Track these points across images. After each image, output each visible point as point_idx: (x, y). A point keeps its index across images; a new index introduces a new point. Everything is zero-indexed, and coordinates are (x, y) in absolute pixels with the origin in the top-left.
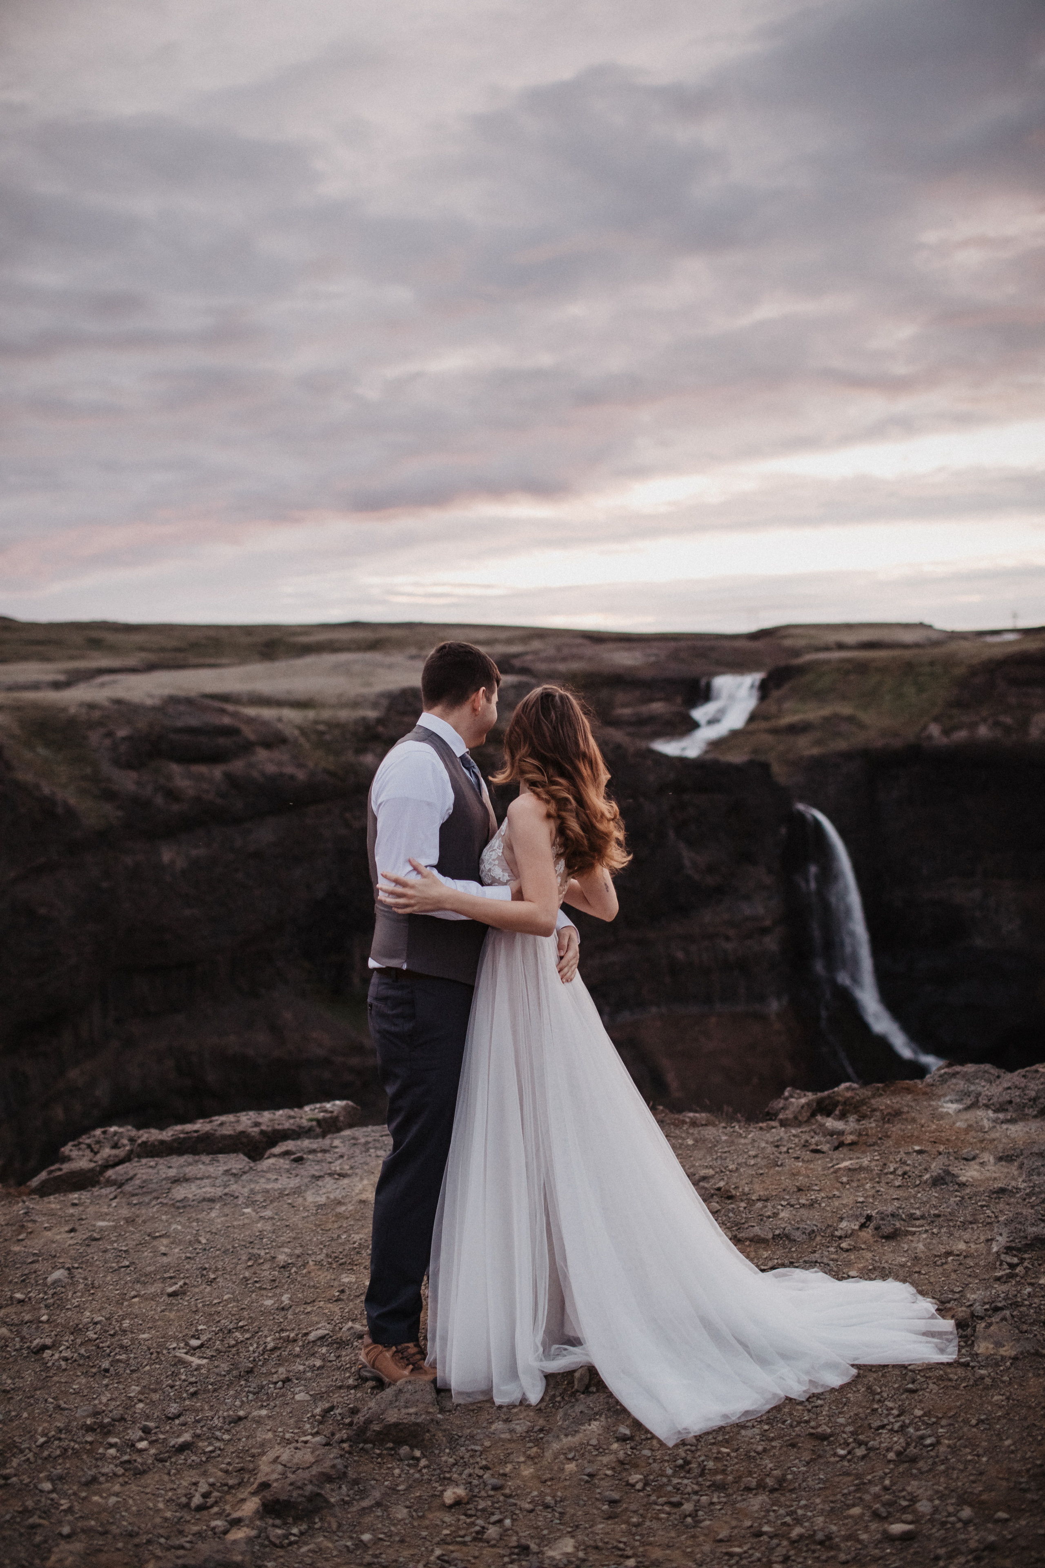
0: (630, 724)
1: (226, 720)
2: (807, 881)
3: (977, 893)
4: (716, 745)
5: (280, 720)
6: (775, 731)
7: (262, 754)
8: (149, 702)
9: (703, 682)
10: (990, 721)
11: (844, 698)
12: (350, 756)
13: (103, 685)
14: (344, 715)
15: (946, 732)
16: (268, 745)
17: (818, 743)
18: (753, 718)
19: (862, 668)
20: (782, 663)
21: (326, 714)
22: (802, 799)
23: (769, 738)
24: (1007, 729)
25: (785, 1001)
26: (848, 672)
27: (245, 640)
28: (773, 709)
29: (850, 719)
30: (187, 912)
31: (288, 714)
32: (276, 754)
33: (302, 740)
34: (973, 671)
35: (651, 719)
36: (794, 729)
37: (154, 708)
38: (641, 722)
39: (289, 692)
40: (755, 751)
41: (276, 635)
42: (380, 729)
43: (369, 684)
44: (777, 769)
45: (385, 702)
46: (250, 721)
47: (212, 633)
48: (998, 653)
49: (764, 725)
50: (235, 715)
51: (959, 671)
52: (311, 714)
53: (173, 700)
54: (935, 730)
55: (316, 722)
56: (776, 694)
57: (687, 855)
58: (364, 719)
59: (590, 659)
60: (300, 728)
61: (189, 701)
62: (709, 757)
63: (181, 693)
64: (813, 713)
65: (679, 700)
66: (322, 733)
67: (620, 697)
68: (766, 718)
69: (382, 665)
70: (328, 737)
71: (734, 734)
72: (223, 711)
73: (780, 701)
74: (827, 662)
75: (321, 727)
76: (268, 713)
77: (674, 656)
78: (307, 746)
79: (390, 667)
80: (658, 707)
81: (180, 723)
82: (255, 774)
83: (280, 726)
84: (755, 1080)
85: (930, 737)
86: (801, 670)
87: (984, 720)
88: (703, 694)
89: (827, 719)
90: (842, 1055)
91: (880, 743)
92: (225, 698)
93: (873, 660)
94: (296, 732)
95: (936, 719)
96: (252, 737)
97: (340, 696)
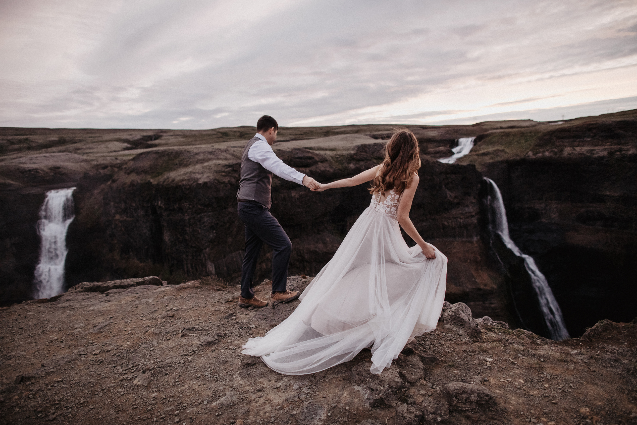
0: (433, 154)
1: (310, 155)
2: (487, 201)
3: (543, 205)
4: (459, 159)
5: (325, 154)
6: (478, 155)
7: (320, 164)
8: (288, 150)
9: (456, 140)
10: (550, 150)
11: (501, 144)
12: (346, 165)
13: (276, 145)
14: (344, 153)
15: (534, 154)
16: (322, 162)
17: (492, 158)
18: (471, 151)
19: (507, 135)
20: (482, 134)
21: (339, 153)
22: (486, 176)
23: (476, 157)
24: (555, 153)
25: (478, 238)
26: (502, 136)
27: (321, 131)
28: (478, 148)
29: (503, 151)
30: (299, 210)
31: (328, 153)
32: (324, 164)
33: (332, 160)
34: (545, 135)
35: (439, 152)
36: (484, 154)
37: (289, 152)
38: (436, 153)
39: (329, 146)
40: (471, 161)
41: (329, 129)
42: (355, 156)
43: (353, 143)
44: (477, 166)
45: (356, 149)
46: (317, 155)
47: (311, 129)
48: (552, 128)
49: (475, 153)
50: (312, 153)
51: (539, 135)
52: (335, 153)
53: (295, 149)
54: (530, 154)
55: (336, 155)
56: (479, 143)
57: (449, 193)
58: (350, 154)
59: (421, 134)
60: (332, 157)
61: (299, 150)
62: (456, 163)
63: (297, 147)
64: (490, 149)
65: (448, 146)
66: (338, 158)
67: (430, 145)
68: (475, 151)
69: (357, 138)
70: (339, 159)
71: (465, 156)
72: (309, 152)
73: (480, 146)
74: (496, 133)
75: (338, 156)
76: (322, 152)
77: (448, 132)
78: (334, 162)
79: (359, 138)
80: (442, 148)
81: (297, 156)
82: (318, 170)
83: (325, 156)
84: (469, 261)
85: (529, 156)
86: (487, 136)
87: (548, 150)
88: (455, 144)
89: (495, 151)
90: (497, 254)
91: (512, 158)
92: (311, 148)
93: (511, 132)
94: (330, 158)
95: (531, 150)
96: (318, 160)
97: (343, 147)
